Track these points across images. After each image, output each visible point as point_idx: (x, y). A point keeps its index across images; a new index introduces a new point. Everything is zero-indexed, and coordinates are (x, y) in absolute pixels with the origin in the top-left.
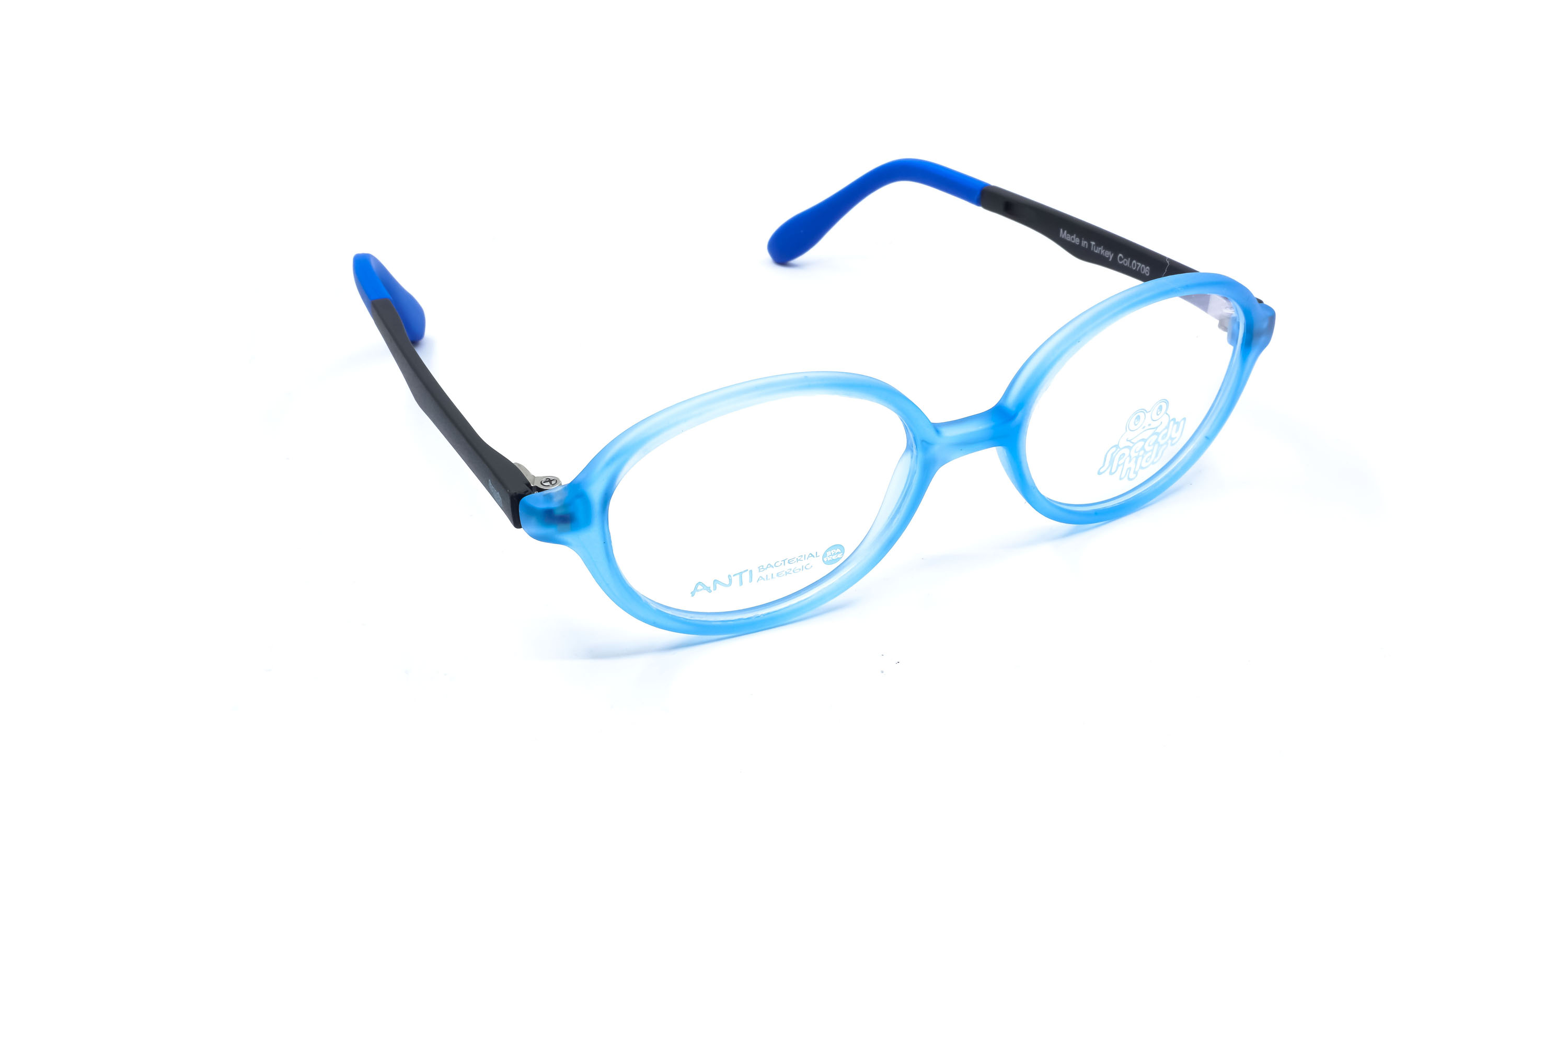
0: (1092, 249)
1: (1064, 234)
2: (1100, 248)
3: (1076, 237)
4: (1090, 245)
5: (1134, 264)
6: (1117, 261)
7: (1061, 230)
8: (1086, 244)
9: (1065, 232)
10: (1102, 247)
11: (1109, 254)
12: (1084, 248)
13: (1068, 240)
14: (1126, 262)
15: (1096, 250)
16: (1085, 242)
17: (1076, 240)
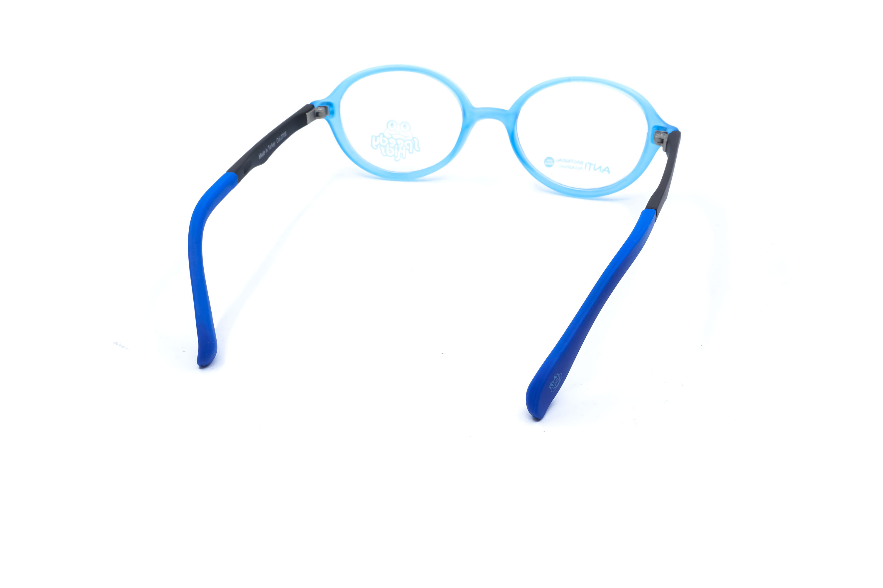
3: (263, 151)
5: (281, 137)
6: (278, 143)
11: (273, 145)
12: (268, 153)
13: (260, 156)
15: (270, 148)
16: (266, 149)
17: (264, 153)
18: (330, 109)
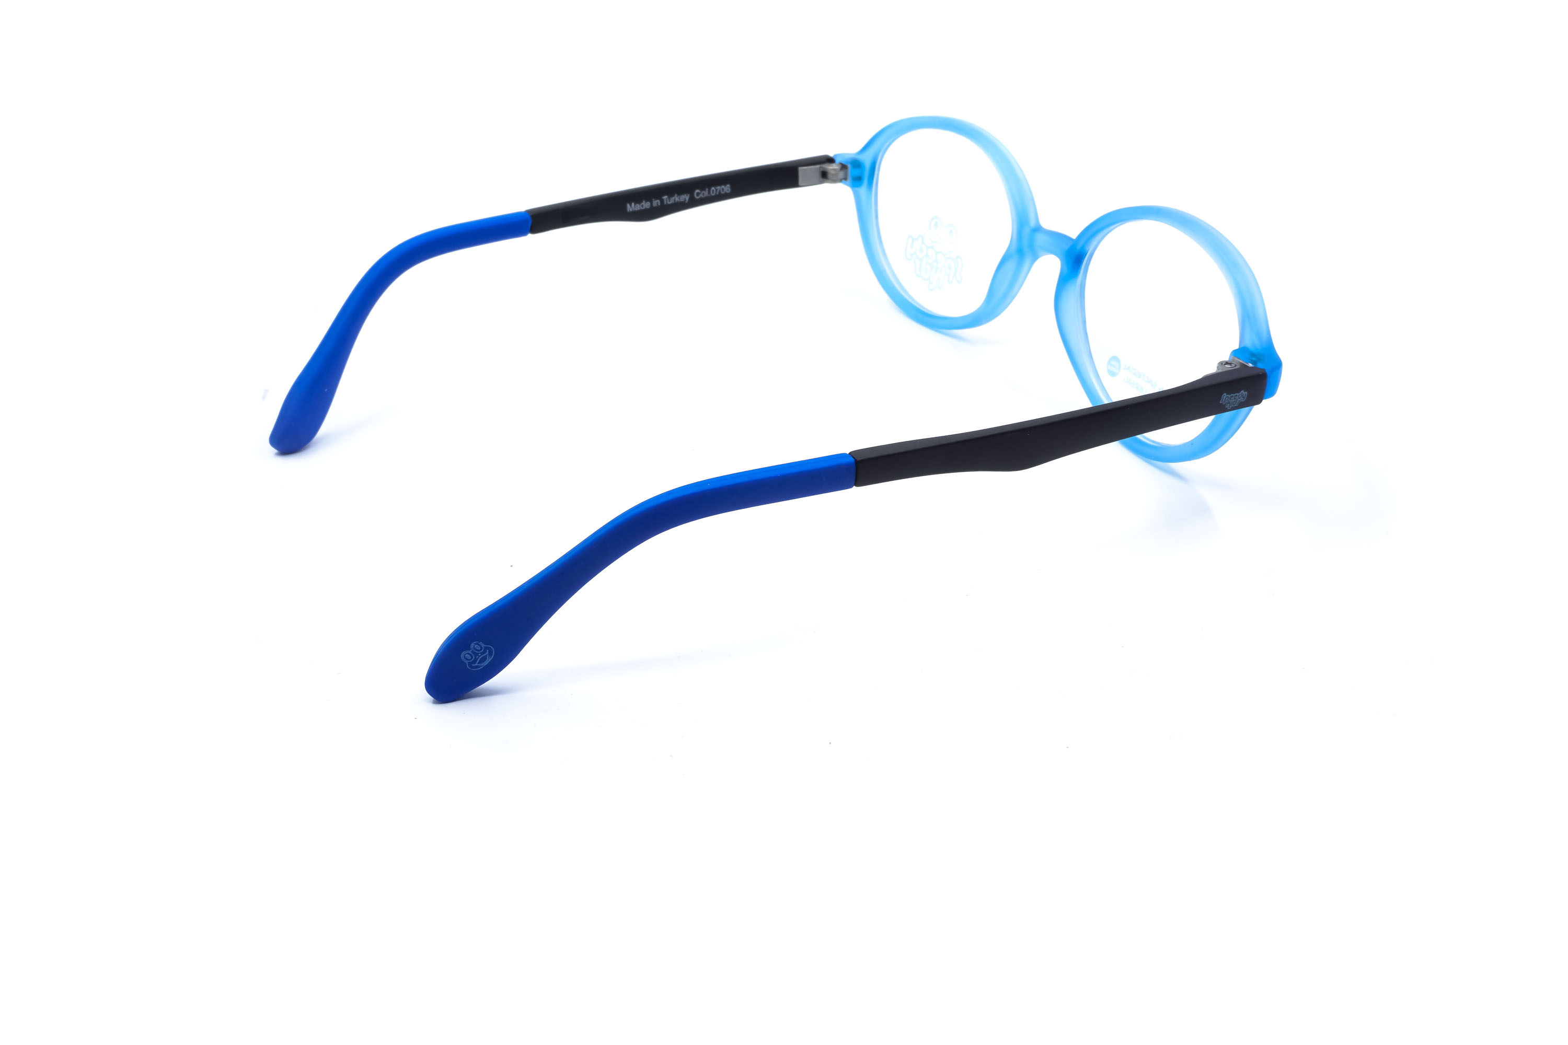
0: (665, 203)
1: (631, 207)
2: (673, 198)
3: (646, 202)
4: (662, 201)
5: (713, 191)
6: (696, 199)
7: (628, 205)
8: (657, 203)
9: (633, 204)
10: (676, 195)
11: (685, 198)
12: (658, 208)
13: (639, 209)
14: (705, 194)
15: (669, 201)
16: (656, 201)
17: (646, 205)
18: (851, 172)
